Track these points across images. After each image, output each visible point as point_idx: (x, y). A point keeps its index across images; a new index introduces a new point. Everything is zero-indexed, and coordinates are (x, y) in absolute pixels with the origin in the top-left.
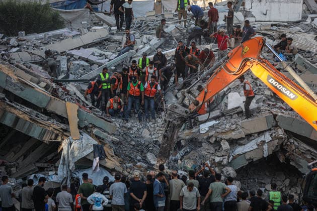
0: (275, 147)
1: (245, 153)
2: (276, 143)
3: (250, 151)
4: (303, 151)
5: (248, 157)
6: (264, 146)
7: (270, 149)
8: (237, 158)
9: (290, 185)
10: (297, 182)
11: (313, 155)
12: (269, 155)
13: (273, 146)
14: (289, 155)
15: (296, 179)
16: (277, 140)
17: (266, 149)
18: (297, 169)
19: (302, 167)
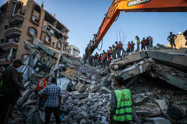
0: (147, 67)
1: (128, 71)
2: (147, 65)
3: (131, 70)
4: (168, 70)
5: (130, 73)
6: (140, 67)
7: (144, 68)
8: (124, 74)
9: (161, 93)
10: (166, 92)
11: (177, 73)
12: (144, 72)
13: (146, 67)
14: (158, 72)
15: (165, 91)
16: (148, 63)
17: (141, 68)
18: (165, 81)
19: (169, 80)
